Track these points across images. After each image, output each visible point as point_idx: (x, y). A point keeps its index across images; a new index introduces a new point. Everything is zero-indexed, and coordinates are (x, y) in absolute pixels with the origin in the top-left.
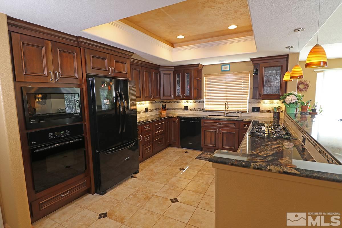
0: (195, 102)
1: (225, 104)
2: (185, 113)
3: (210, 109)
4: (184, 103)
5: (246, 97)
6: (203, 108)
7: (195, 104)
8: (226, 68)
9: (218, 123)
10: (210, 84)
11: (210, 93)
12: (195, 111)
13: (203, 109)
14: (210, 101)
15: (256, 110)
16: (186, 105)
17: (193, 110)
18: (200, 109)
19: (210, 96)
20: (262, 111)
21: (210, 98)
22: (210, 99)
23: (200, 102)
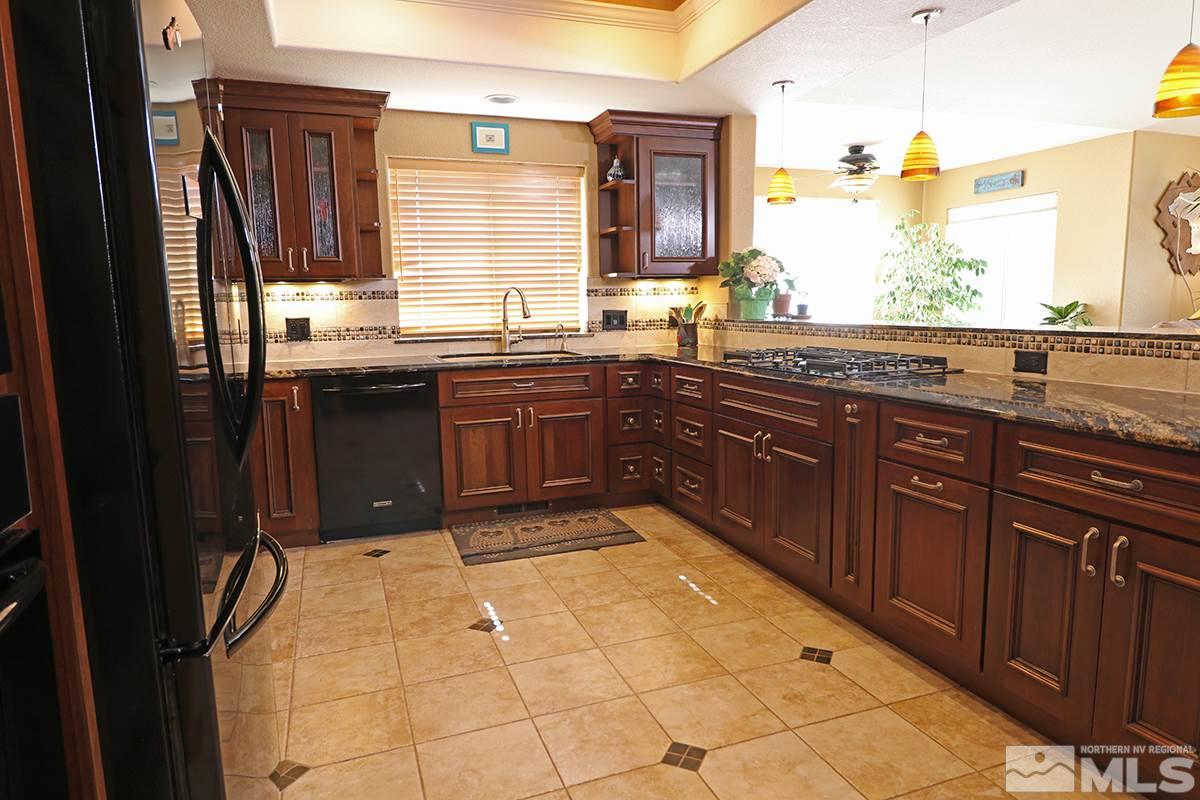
0: (350, 296)
1: (501, 300)
2: (290, 355)
3: (423, 331)
4: (281, 302)
5: (575, 271)
6: (393, 323)
7: (345, 305)
8: (490, 139)
9: (518, 381)
10: (418, 206)
11: (420, 251)
12: (349, 343)
13: (395, 331)
14: (422, 288)
15: (615, 321)
16: (297, 311)
17: (340, 335)
18: (381, 331)
19: (420, 266)
20: (636, 324)
21: (421, 273)
22: (421, 280)
23: (374, 295)
